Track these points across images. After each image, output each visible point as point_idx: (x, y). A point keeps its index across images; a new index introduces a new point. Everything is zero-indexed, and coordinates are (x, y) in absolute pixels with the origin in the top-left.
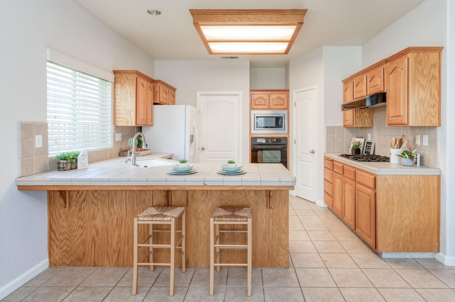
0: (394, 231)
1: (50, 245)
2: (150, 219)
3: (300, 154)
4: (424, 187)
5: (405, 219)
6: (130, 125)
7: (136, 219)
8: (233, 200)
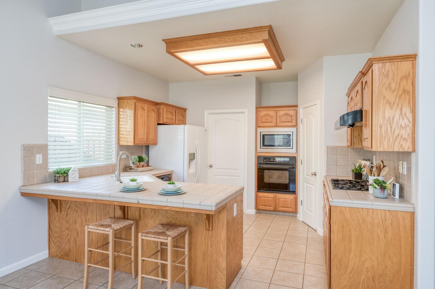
0: (351, 272)
1: (49, 240)
3: (305, 176)
4: (392, 225)
5: (366, 260)
7: (86, 227)
8: (177, 218)
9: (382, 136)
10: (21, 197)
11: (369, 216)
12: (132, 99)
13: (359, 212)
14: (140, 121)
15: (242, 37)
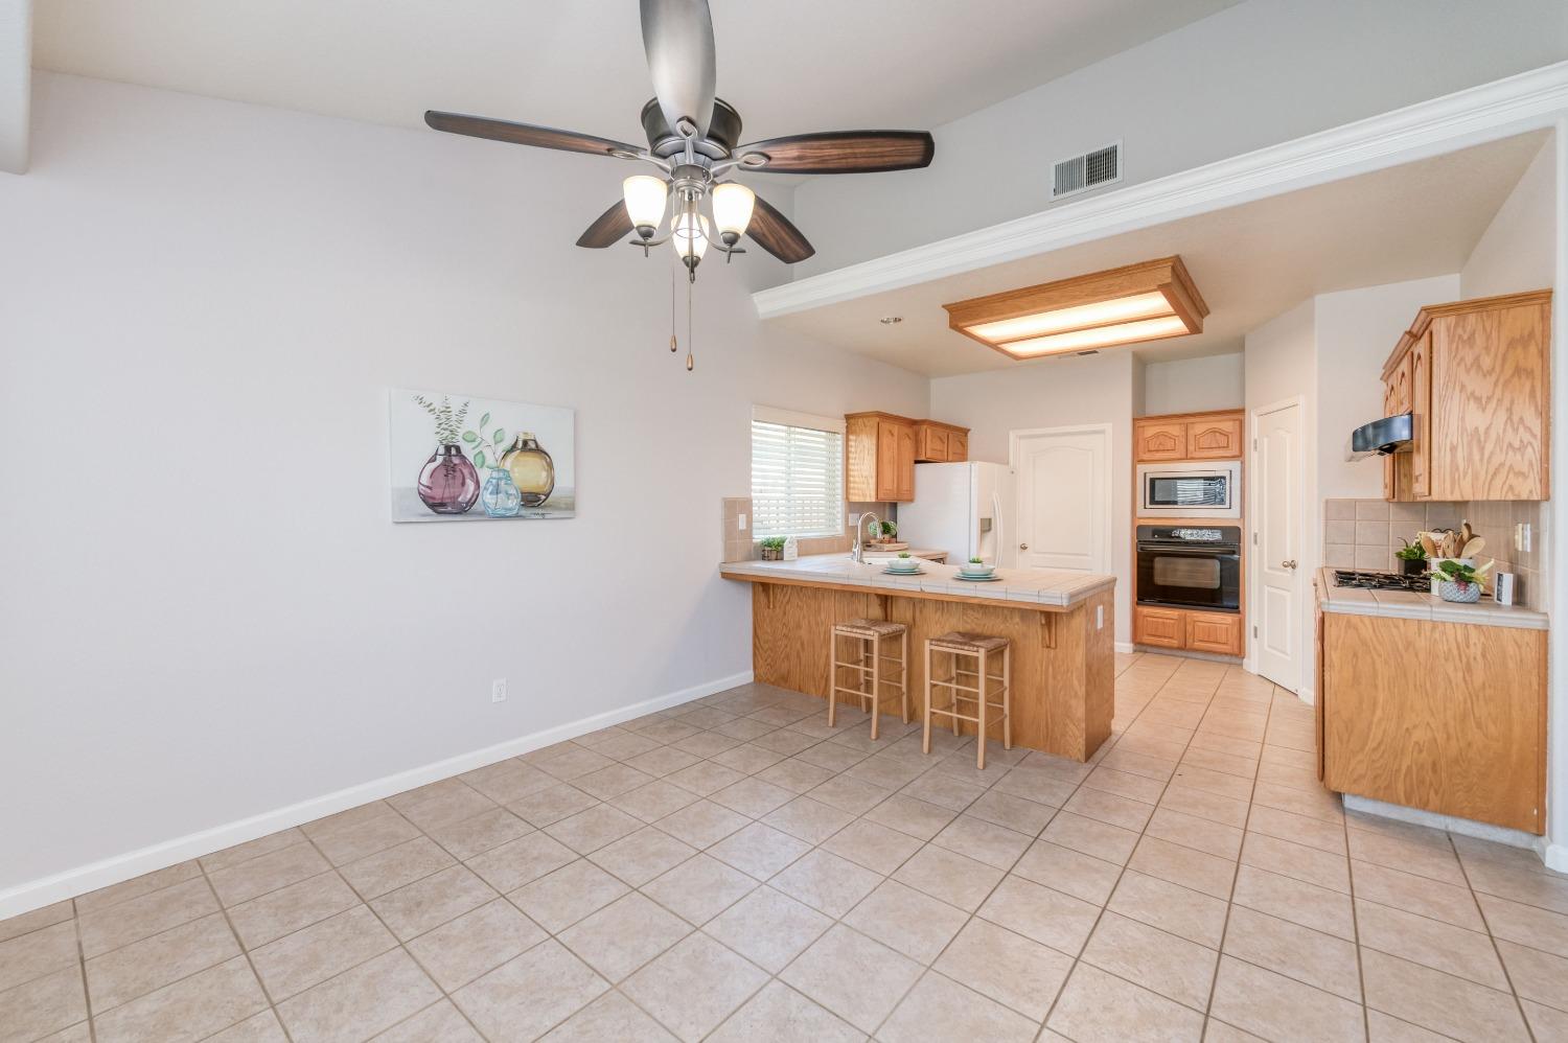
0: (1375, 749)
2: (849, 629)
4: (1484, 656)
5: (1415, 727)
6: (868, 500)
7: (833, 628)
9: (1457, 469)
10: (723, 580)
11: (1423, 635)
12: (872, 416)
13: (1397, 627)
14: (886, 455)
15: (1111, 285)
